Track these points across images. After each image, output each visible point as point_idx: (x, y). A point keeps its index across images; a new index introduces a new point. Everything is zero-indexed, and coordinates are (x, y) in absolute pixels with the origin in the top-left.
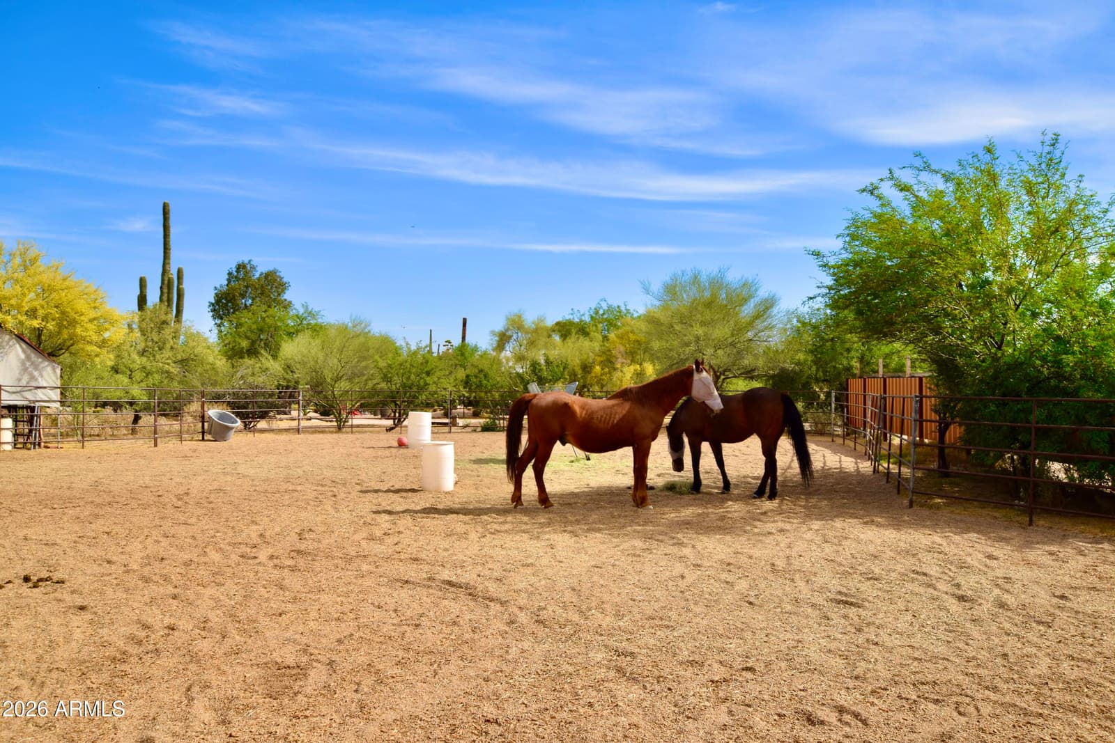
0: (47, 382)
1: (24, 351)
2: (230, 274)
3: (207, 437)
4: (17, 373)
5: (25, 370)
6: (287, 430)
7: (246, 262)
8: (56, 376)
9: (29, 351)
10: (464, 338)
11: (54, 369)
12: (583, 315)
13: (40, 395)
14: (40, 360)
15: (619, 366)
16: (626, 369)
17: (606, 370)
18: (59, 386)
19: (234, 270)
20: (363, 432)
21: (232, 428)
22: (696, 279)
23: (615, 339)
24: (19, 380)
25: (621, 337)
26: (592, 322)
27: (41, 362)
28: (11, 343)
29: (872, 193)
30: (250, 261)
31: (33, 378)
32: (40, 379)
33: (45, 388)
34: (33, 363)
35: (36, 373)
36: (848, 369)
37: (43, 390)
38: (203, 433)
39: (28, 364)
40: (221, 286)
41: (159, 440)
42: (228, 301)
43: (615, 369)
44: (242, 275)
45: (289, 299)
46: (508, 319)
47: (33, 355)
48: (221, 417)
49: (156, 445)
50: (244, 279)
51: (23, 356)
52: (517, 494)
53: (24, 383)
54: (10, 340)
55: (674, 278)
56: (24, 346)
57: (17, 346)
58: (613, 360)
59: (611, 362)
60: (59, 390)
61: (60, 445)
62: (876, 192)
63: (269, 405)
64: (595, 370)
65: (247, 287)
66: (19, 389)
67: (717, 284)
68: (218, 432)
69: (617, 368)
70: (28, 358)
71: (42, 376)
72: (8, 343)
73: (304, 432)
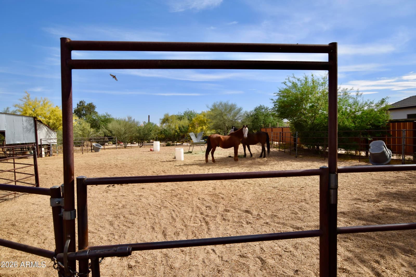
0: (53, 137)
1: (47, 129)
2: (78, 104)
3: (93, 151)
4: (45, 135)
5: (47, 134)
6: (113, 148)
7: (82, 101)
8: (56, 136)
9: (48, 129)
10: (149, 121)
11: (55, 134)
12: (182, 114)
13: (52, 141)
14: (51, 131)
15: (196, 127)
16: (198, 128)
17: (193, 128)
18: (56, 138)
19: (79, 103)
20: (134, 148)
21: (100, 148)
22: (221, 104)
23: (195, 120)
24: (46, 137)
25: (196, 119)
26: (184, 115)
27: (52, 132)
28: (43, 127)
29: (284, 84)
30: (83, 100)
31: (49, 136)
32: (51, 137)
33: (53, 139)
34: (49, 132)
35: (50, 135)
36: (261, 126)
37: (52, 140)
38: (92, 150)
39: (48, 132)
40: (76, 108)
41: (83, 153)
42: (78, 112)
43: (195, 128)
44: (81, 104)
45: (97, 111)
46: (164, 115)
47: (49, 130)
48: (96, 145)
49: (83, 154)
50: (82, 105)
51: (46, 130)
52: (207, 160)
53: (47, 138)
54: (43, 126)
55: (215, 104)
56: (47, 127)
57: (45, 127)
58: (195, 126)
59: (194, 126)
60: (56, 140)
61: (58, 155)
62: (285, 84)
63: (105, 142)
64: (190, 129)
65: (83, 108)
66: (46, 140)
67: (226, 105)
68: (97, 150)
69: (196, 128)
70: (48, 131)
71: (52, 136)
72: (42, 127)
73: (118, 149)
